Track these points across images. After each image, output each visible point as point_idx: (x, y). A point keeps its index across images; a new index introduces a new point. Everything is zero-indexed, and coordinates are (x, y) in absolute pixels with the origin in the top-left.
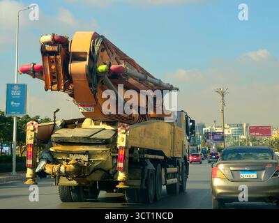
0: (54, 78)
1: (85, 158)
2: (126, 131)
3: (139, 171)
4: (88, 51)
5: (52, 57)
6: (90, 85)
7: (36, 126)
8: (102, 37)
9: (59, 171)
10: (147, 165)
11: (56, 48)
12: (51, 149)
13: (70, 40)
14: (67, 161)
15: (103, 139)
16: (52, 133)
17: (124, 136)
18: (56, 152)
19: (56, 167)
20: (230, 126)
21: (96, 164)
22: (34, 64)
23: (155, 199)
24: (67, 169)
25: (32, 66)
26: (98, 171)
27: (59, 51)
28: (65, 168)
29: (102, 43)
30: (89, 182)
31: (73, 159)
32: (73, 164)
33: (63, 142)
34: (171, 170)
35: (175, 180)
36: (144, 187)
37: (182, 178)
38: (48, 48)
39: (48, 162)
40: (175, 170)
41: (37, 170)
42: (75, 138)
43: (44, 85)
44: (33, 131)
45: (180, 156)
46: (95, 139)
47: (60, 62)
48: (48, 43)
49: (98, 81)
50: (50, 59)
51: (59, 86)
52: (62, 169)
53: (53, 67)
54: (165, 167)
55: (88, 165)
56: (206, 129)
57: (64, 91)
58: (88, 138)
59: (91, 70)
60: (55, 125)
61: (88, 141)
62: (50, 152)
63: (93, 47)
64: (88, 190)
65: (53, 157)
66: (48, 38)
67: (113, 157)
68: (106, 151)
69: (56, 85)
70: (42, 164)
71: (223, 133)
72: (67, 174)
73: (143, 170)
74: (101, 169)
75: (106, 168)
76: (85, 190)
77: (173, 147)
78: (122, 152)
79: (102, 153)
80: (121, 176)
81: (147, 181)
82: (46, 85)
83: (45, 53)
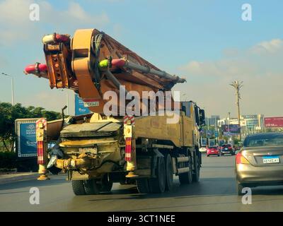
0: (59, 75)
1: (94, 151)
2: (132, 122)
3: (148, 161)
4: (89, 48)
5: (55, 55)
6: (93, 80)
7: (45, 124)
8: (102, 33)
9: (70, 166)
10: (155, 154)
11: (58, 47)
12: (61, 145)
13: (71, 38)
14: (77, 155)
15: (109, 132)
16: (62, 129)
17: (130, 127)
18: (66, 147)
19: (66, 162)
20: (245, 117)
21: (105, 156)
22: (38, 64)
23: (167, 189)
24: (78, 163)
25: (36, 66)
26: (108, 163)
27: (61, 49)
28: (76, 162)
29: (103, 39)
30: (99, 175)
31: (82, 153)
32: (83, 158)
33: (72, 137)
34: (182, 159)
35: (187, 169)
36: (155, 177)
37: (195, 166)
38: (51, 47)
39: (59, 157)
40: (187, 159)
41: (49, 166)
42: (83, 132)
43: (50, 83)
44: (42, 128)
45: (190, 145)
46: (102, 132)
47: (63, 59)
48: (51, 43)
49: (101, 76)
50: (53, 58)
51: (63, 83)
52: (73, 163)
53: (57, 65)
54: (176, 157)
55: (98, 157)
56: (221, 121)
57: (69, 88)
58: (96, 131)
59: (94, 65)
60: (63, 121)
61: (96, 135)
62: (60, 148)
63: (94, 43)
64: (101, 182)
65: (63, 152)
66: (50, 38)
67: (122, 148)
68: (114, 143)
69: (61, 83)
70: (53, 160)
71: (239, 125)
72: (78, 168)
73: (152, 160)
74: (110, 161)
75: (115, 160)
76: (97, 182)
77: (183, 137)
78: (129, 143)
79: (110, 146)
80: (130, 166)
81: (157, 170)
82: (52, 83)
83: (48, 53)
